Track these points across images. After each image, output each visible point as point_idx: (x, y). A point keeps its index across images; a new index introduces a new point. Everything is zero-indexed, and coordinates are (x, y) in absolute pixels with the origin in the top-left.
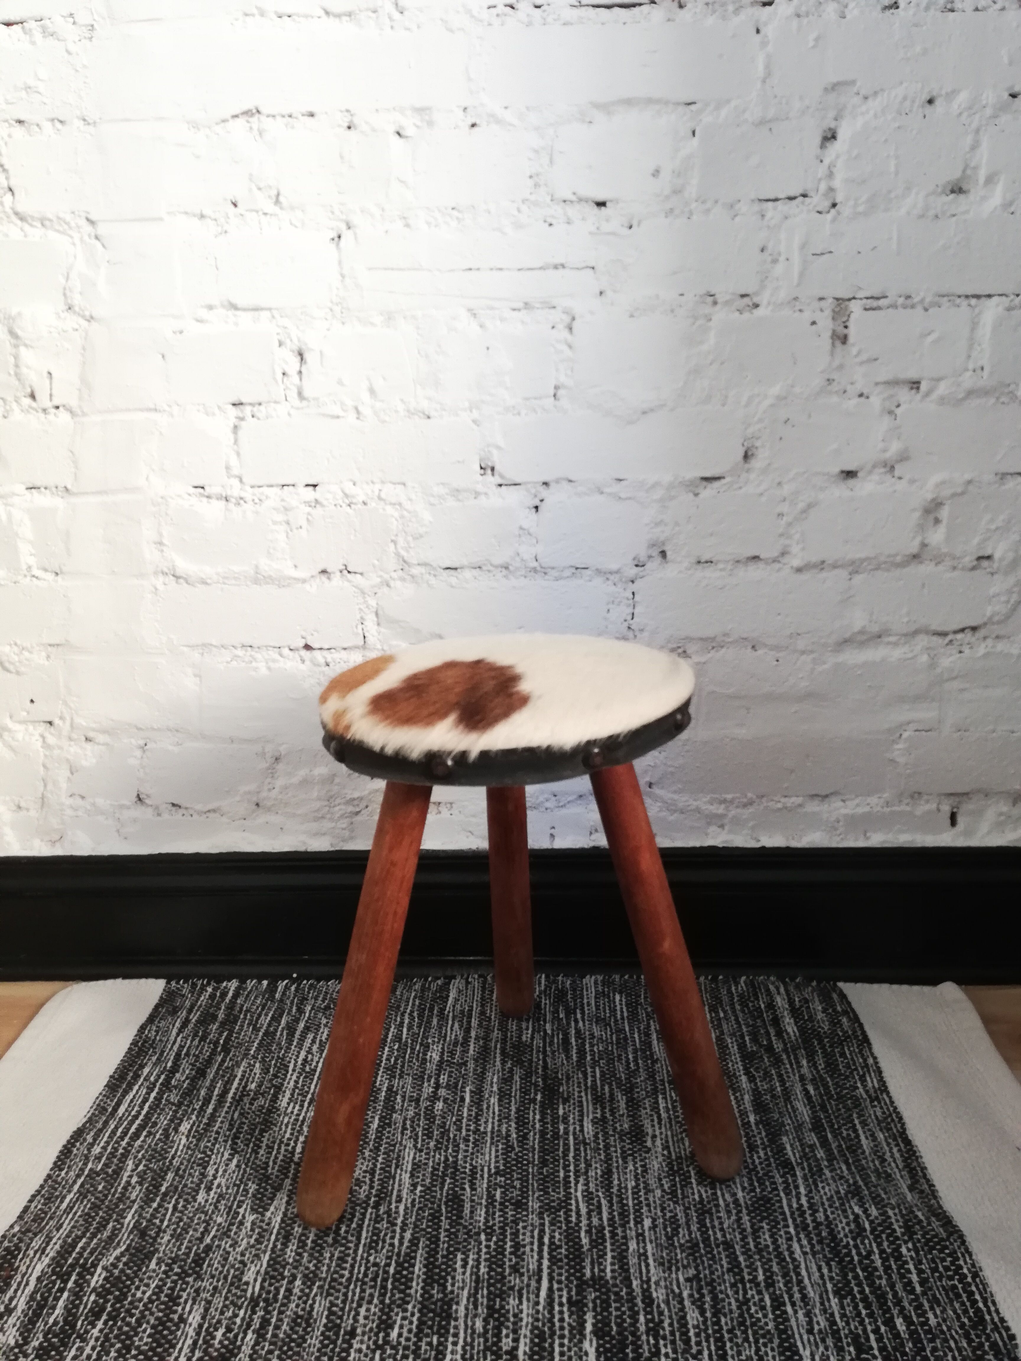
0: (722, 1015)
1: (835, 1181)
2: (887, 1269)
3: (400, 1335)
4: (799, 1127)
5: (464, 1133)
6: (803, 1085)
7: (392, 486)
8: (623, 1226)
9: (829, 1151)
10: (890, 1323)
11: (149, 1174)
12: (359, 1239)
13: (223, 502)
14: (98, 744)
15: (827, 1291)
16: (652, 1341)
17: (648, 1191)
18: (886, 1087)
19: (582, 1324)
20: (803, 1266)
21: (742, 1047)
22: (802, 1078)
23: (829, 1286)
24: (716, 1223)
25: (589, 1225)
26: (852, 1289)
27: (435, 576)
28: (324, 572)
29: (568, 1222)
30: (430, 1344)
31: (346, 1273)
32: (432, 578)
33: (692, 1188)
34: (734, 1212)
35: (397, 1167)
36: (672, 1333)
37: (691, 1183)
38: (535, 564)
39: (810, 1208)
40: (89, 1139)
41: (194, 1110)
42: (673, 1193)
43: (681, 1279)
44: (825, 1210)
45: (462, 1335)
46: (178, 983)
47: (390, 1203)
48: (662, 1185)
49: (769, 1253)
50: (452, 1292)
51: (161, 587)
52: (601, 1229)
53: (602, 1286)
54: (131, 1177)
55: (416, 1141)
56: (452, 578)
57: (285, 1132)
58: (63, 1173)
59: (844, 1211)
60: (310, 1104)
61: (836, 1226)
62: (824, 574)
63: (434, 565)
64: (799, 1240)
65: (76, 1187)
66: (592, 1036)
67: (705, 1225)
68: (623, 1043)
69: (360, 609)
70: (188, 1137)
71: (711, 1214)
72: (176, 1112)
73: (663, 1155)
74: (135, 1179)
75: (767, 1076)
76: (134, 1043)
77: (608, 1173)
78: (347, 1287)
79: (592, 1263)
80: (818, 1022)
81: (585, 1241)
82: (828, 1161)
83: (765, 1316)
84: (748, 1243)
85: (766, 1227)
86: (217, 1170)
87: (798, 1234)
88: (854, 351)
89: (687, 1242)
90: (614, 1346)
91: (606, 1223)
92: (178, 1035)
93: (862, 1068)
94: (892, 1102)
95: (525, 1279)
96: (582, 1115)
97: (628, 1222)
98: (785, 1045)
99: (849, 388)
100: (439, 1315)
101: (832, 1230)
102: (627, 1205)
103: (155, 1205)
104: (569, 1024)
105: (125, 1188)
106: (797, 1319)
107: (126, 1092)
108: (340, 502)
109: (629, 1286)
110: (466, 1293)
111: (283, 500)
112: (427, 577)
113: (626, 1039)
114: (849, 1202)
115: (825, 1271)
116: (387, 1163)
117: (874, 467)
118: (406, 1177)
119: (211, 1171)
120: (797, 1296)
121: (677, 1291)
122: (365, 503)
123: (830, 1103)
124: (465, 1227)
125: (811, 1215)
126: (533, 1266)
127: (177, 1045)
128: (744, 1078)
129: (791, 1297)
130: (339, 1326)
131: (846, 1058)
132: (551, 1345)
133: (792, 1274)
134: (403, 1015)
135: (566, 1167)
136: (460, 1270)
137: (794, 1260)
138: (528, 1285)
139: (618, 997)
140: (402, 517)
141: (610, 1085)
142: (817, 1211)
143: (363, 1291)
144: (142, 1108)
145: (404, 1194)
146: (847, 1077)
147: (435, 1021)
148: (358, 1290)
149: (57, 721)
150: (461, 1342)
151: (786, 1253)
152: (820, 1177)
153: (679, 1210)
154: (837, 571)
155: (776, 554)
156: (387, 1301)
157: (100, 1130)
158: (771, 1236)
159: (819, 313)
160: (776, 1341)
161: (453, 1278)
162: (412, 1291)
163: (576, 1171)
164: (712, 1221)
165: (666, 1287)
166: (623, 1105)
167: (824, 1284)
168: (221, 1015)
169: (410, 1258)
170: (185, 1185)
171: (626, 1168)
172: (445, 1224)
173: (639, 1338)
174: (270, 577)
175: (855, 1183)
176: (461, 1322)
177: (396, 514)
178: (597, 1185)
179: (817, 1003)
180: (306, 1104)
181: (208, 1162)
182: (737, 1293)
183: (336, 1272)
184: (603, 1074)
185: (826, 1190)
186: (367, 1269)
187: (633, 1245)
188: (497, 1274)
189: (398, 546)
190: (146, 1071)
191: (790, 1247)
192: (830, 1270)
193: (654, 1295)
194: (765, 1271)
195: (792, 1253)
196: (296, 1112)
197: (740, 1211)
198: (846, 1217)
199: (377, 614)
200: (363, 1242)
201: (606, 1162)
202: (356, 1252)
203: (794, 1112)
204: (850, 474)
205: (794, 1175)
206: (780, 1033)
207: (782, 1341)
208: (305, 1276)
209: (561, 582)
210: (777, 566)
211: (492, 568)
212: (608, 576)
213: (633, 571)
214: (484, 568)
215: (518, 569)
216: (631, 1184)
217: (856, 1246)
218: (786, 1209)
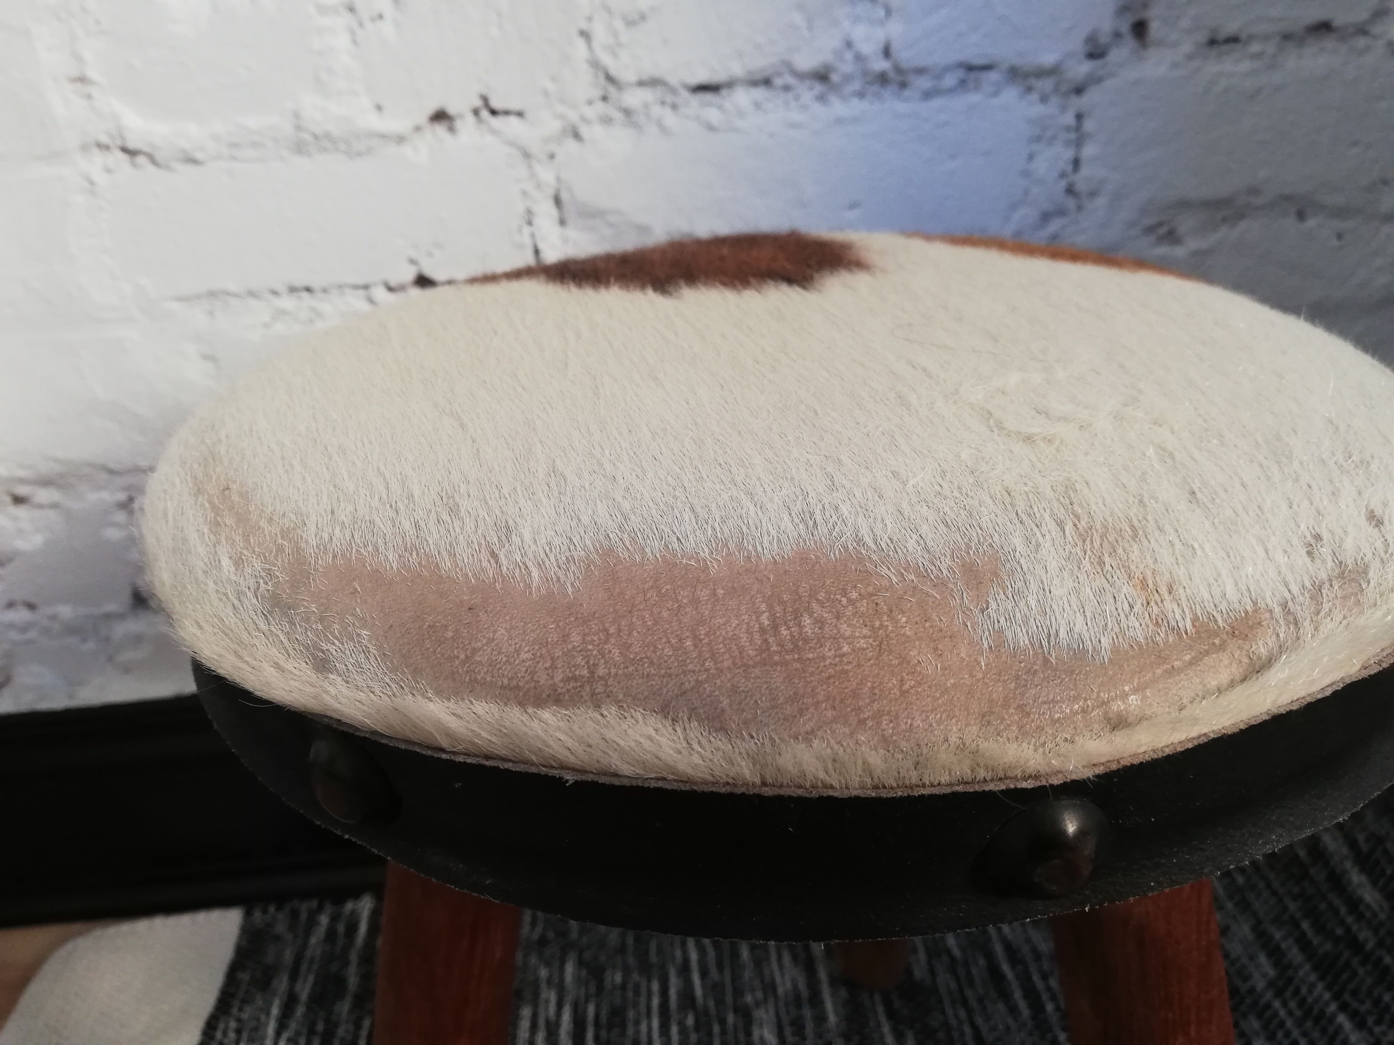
14: (41, 506)
21: (1305, 946)
27: (674, 107)
28: (440, 116)
32: (668, 112)
46: (265, 912)
51: (101, 178)
56: (710, 110)
63: (673, 80)
69: (524, 193)
92: (279, 1036)
98: (1376, 932)
112: (657, 110)
155: (1364, 17)
168: (353, 980)
174: (328, 136)
189: (596, 44)
199: (558, 201)
209: (937, 102)
210: (1361, 42)
211: (790, 80)
212: (1033, 82)
213: (1082, 69)
214: (778, 82)
215: (848, 78)
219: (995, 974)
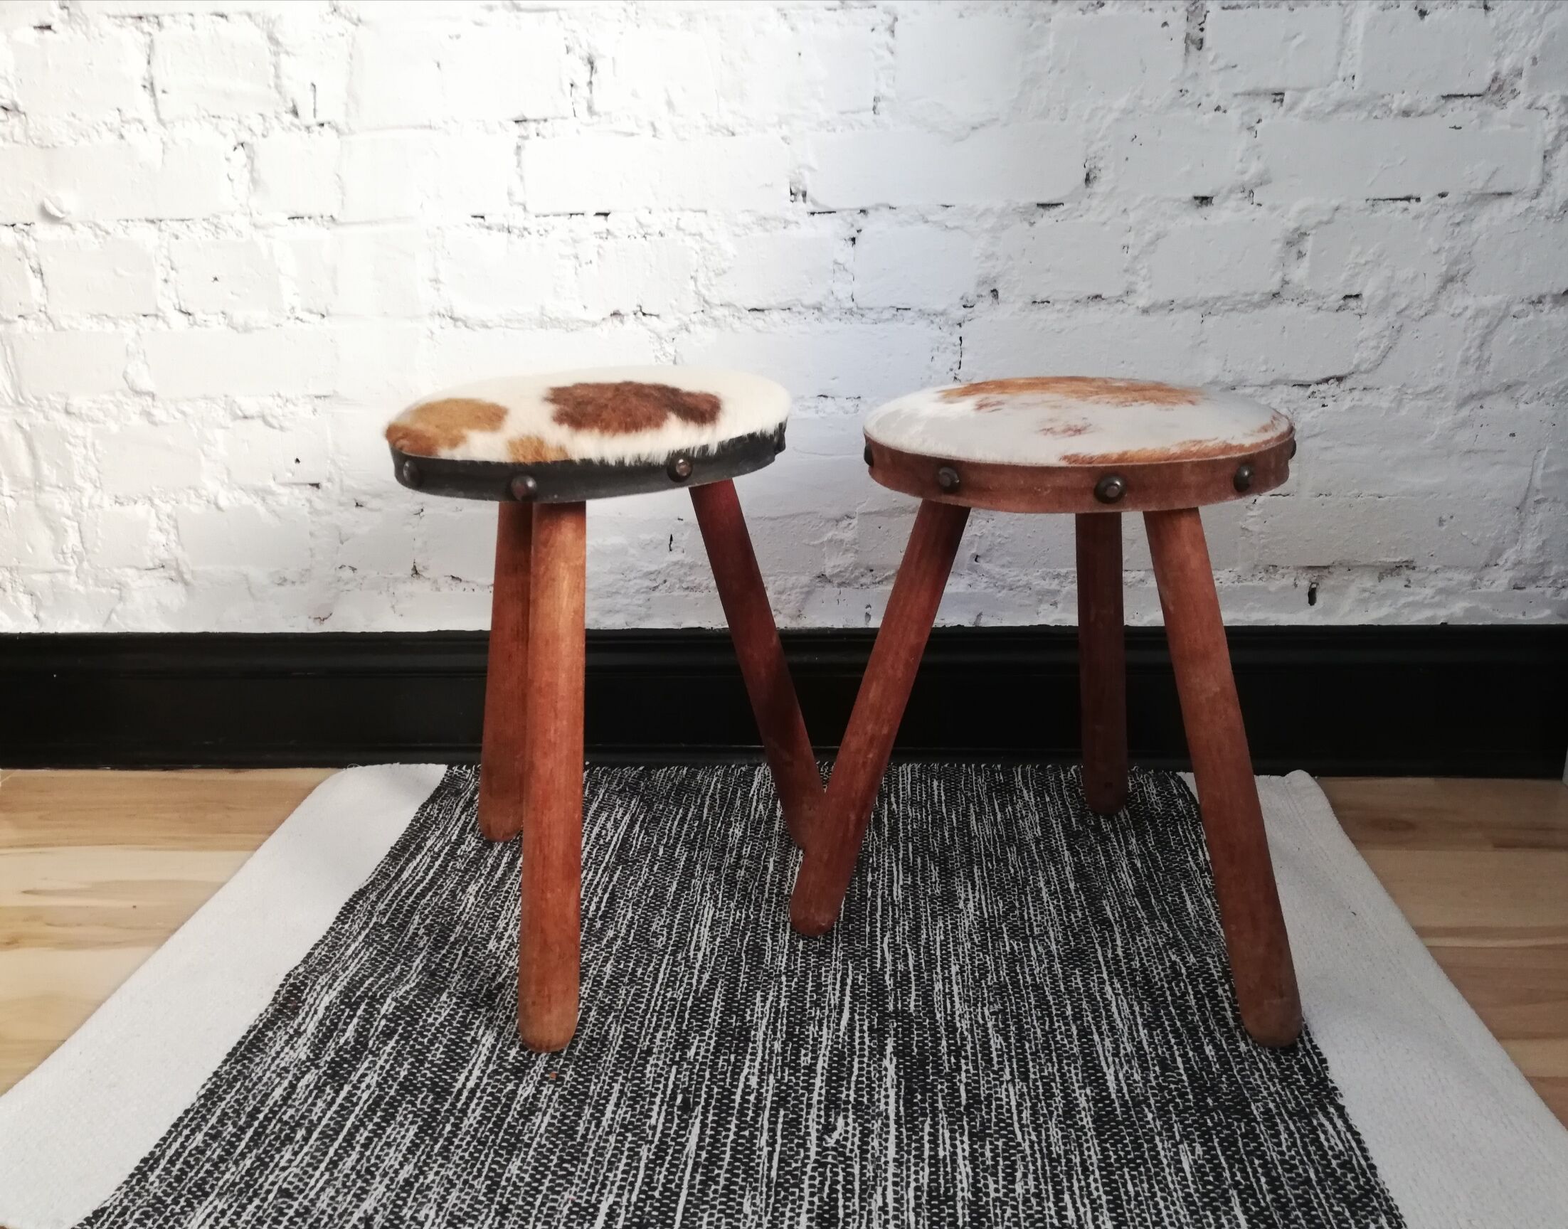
0: (1048, 799)
1: (1154, 936)
2: (1201, 1007)
3: (697, 1054)
4: (1121, 894)
5: (766, 895)
6: (1130, 860)
7: (692, 214)
8: (930, 971)
9: (1151, 913)
10: (1198, 1049)
11: (437, 927)
12: (656, 980)
13: (506, 234)
14: (371, 510)
15: (1136, 1025)
16: (953, 1060)
17: (956, 943)
19: (882, 1048)
20: (1114, 1004)
21: (1067, 827)
22: (1129, 854)
23: (1139, 1021)
24: (1027, 970)
25: (895, 971)
26: (1163, 1024)
27: (740, 319)
28: (615, 314)
29: (872, 967)
30: (728, 1061)
31: (643, 1006)
32: (736, 321)
33: (1004, 942)
34: (1046, 961)
35: (696, 922)
36: (974, 1054)
37: (1003, 938)
38: (851, 304)
39: (1125, 958)
40: (373, 897)
41: (481, 875)
42: (983, 945)
43: (987, 1013)
44: (1141, 959)
45: (760, 1054)
46: (460, 768)
47: (688, 951)
48: (972, 939)
49: (1080, 994)
50: (751, 1021)
51: (437, 331)
52: (906, 973)
53: (904, 1018)
54: (418, 929)
55: (716, 902)
56: (757, 321)
58: (346, 927)
59: (1161, 959)
60: (604, 872)
61: (1152, 972)
62: (1173, 316)
63: (738, 304)
64: (1112, 984)
65: (361, 938)
66: (906, 816)
67: (1014, 972)
68: (938, 822)
69: (656, 357)
70: (476, 897)
71: (1022, 963)
72: (463, 877)
73: (975, 915)
74: (421, 931)
75: (1091, 849)
76: (416, 820)
77: (916, 930)
78: (644, 1017)
79: (896, 1000)
80: (1151, 805)
81: (889, 982)
82: (1149, 919)
83: (1070, 1043)
84: (1058, 986)
85: (1078, 974)
86: (507, 924)
87: (1111, 979)
88: (1211, 56)
89: (995, 984)
90: (914, 1064)
91: (911, 969)
92: (462, 813)
93: (1195, 844)
95: (826, 1012)
96: (891, 881)
97: (935, 968)
98: (1114, 826)
99: (1204, 100)
100: (737, 1039)
101: (1147, 975)
102: (935, 955)
103: (444, 952)
104: (881, 806)
105: (412, 938)
106: (1103, 1046)
107: (408, 861)
108: (634, 232)
109: (933, 1017)
110: (765, 1021)
111: (571, 231)
112: (730, 320)
113: (942, 819)
114: (1167, 952)
115: (1137, 1008)
116: (686, 919)
117: (1231, 191)
118: (705, 932)
119: (501, 924)
120: (1105, 1027)
121: (981, 1022)
122: (661, 234)
123: (1157, 875)
124: (766, 971)
125: (1126, 964)
126: (835, 1001)
127: (461, 822)
128: (1067, 853)
129: (1098, 1028)
130: (635, 1047)
131: (1178, 835)
132: (851, 1062)
133: (1102, 1011)
134: (704, 797)
135: (872, 924)
136: (759, 1004)
137: (1105, 999)
138: (829, 1016)
139: (935, 783)
140: (703, 249)
141: (923, 858)
142: (1133, 960)
143: (659, 1019)
144: (426, 873)
145: (703, 945)
146: (1177, 852)
147: (738, 802)
148: (654, 1019)
149: (324, 484)
150: (759, 1059)
151: (1097, 995)
152: (1139, 933)
153: (989, 960)
154: (1187, 313)
155: (1119, 293)
156: (684, 1027)
157: (384, 891)
158: (1082, 981)
159: (1170, 12)
160: (1080, 1062)
161: (752, 1010)
162: (710, 1020)
163: (883, 928)
164: (1022, 967)
165: (971, 1019)
166: (935, 874)
167: (1134, 1018)
169: (709, 994)
170: (475, 936)
171: (935, 925)
172: (744, 967)
173: (940, 1058)
174: (557, 319)
175: (1175, 936)
176: (760, 1044)
177: (697, 248)
178: (904, 939)
179: (1152, 786)
180: (600, 872)
181: (498, 917)
182: (1044, 1024)
183: (631, 1005)
184: (915, 849)
185: (1142, 943)
186: (664, 1002)
187: (938, 986)
188: (798, 1007)
189: (699, 284)
190: (429, 843)
191: (1101, 989)
192: (1142, 1008)
193: (958, 1025)
194: (1074, 1008)
195: (1103, 994)
196: (589, 877)
197: (1053, 961)
198: (1163, 964)
200: (660, 981)
201: (914, 921)
202: (652, 989)
203: (1118, 881)
204: (1204, 200)
205: (1112, 932)
207: (1086, 1062)
208: (600, 1008)
209: (880, 326)
210: (1120, 306)
211: (802, 310)
212: (933, 318)
213: (961, 313)
214: (794, 309)
215: (831, 310)
216: (940, 938)
217: (1170, 989)
218: (1101, 959)
219: (878, 820)
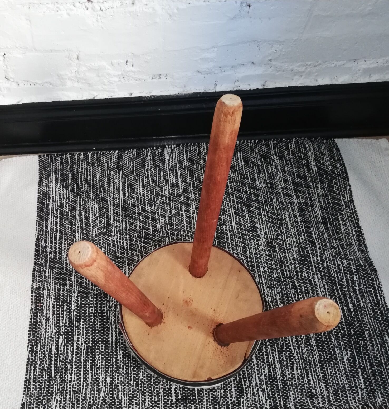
1: (331, 249)
2: (348, 285)
4: (317, 223)
5: (186, 232)
6: (319, 199)
9: (328, 233)
10: (347, 306)
17: (261, 255)
18: (353, 201)
20: (318, 285)
21: (293, 180)
22: (318, 196)
23: (327, 292)
24: (287, 268)
26: (335, 293)
33: (277, 253)
34: (293, 263)
37: (276, 251)
39: (321, 261)
42: (270, 256)
43: (276, 292)
44: (327, 262)
48: (266, 252)
49: (306, 280)
57: (117, 236)
59: (334, 263)
61: (331, 268)
64: (317, 274)
67: (283, 270)
71: (285, 264)
73: (265, 238)
75: (304, 195)
77: (244, 248)
80: (326, 166)
82: (329, 239)
84: (298, 276)
85: (305, 269)
87: (316, 271)
89: (277, 277)
93: (344, 191)
94: (355, 208)
97: (255, 270)
98: (312, 177)
101: (329, 270)
102: (253, 262)
113: (245, 178)
114: (336, 259)
115: (326, 286)
121: (274, 297)
123: (329, 208)
125: (321, 264)
127: (57, 193)
128: (295, 197)
131: (337, 185)
133: (314, 288)
137: (315, 282)
141: (241, 204)
142: (324, 262)
146: (337, 194)
151: (312, 280)
152: (326, 247)
153: (273, 263)
158: (307, 273)
163: (233, 248)
164: (285, 267)
165: (271, 296)
166: (247, 214)
167: (326, 291)
171: (251, 245)
178: (241, 254)
180: (121, 221)
182: (295, 297)
184: (237, 199)
185: (328, 254)
187: (257, 279)
190: (50, 207)
191: (314, 277)
192: (328, 286)
193: (267, 299)
194: (305, 287)
195: (314, 279)
196: (118, 225)
197: (295, 263)
198: (335, 265)
201: (243, 243)
203: (315, 213)
205: (316, 247)
206: (309, 170)
216: (254, 252)
217: (337, 276)
218: (312, 262)
